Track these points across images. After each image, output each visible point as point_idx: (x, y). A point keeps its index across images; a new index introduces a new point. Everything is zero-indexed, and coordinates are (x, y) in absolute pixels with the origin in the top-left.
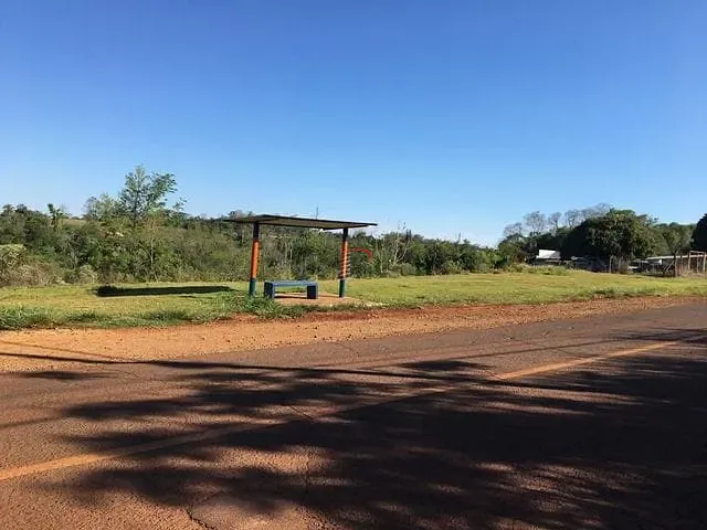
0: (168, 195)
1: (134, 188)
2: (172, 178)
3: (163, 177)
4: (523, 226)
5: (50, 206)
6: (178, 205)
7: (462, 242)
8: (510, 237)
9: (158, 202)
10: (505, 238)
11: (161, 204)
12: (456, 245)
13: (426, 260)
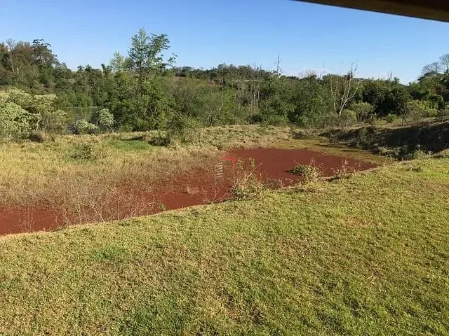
0: (163, 51)
1: (139, 48)
2: (165, 38)
3: (160, 37)
4: (439, 65)
5: (103, 65)
6: (171, 59)
7: (393, 80)
8: (427, 75)
9: (156, 57)
10: (423, 75)
11: (159, 59)
12: (387, 82)
13: (363, 95)
